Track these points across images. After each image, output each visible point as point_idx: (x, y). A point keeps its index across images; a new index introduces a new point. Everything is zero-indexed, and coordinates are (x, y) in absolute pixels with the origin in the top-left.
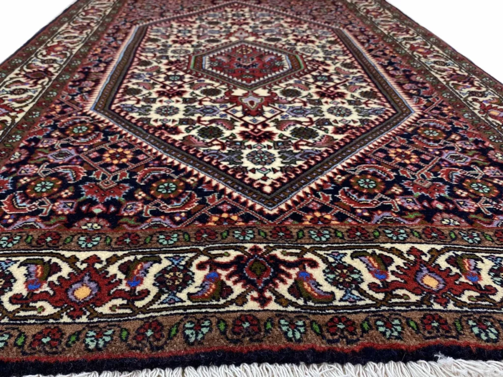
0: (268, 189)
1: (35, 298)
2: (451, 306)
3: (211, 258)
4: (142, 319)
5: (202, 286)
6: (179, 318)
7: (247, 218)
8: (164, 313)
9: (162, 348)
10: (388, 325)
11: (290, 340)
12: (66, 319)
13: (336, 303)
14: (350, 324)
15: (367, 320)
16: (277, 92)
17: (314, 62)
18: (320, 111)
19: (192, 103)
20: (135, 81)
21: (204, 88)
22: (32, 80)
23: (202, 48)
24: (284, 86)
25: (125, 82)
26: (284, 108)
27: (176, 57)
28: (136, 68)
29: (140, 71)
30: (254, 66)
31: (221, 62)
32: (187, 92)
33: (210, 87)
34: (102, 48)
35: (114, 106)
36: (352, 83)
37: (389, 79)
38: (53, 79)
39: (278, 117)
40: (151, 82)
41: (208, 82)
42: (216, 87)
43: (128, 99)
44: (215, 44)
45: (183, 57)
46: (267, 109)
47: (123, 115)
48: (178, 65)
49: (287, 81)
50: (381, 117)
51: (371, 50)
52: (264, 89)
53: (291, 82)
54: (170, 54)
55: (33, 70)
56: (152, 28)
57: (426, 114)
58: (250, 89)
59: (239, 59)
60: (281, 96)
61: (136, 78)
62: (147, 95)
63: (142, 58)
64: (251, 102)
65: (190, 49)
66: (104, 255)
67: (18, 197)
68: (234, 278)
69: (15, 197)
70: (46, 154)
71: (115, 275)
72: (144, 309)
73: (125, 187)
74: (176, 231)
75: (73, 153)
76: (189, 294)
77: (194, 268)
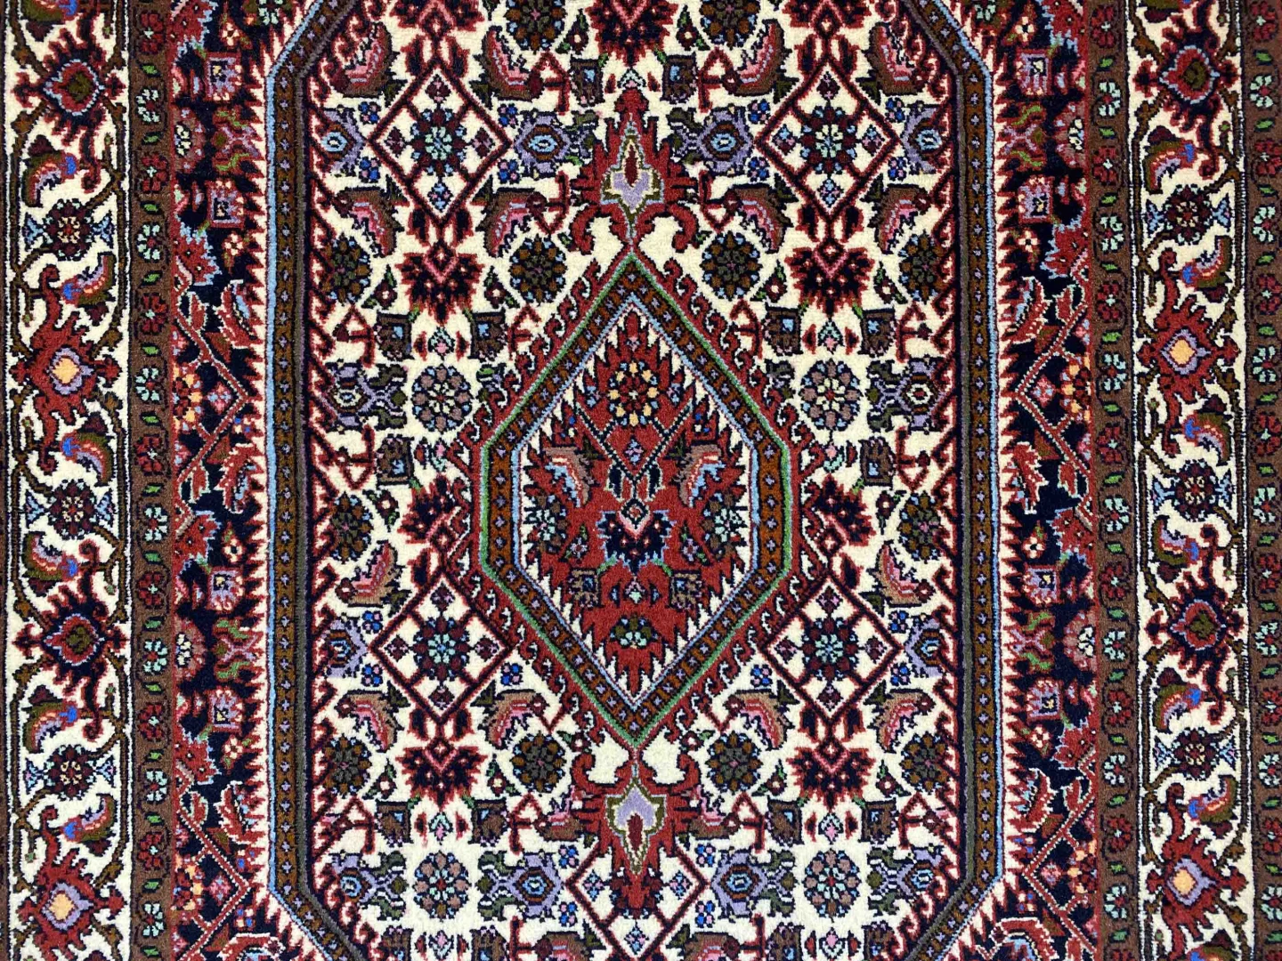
16: (701, 756)
17: (826, 511)
18: (789, 881)
19: (493, 837)
20: (343, 684)
21: (521, 734)
22: (75, 681)
23: (503, 356)
24: (722, 714)
25: (318, 695)
26: (709, 861)
27: (433, 451)
28: (330, 574)
29: (345, 598)
30: (656, 546)
31: (564, 500)
32: (480, 759)
33: (535, 725)
34: (196, 363)
35: (319, 867)
36: (901, 674)
37: (1006, 638)
38: (127, 668)
39: (690, 916)
40: (384, 688)
41: (531, 680)
42: (550, 728)
43: (343, 817)
44: (546, 311)
45: (452, 454)
46: (670, 867)
47: (346, 920)
48: (443, 530)
49: (733, 672)
50: (919, 906)
51: (1022, 357)
52: (670, 738)
53: (743, 681)
54: (414, 429)
55: (54, 601)
56: (323, 94)
57: (1023, 885)
58: (635, 735)
59: (615, 477)
60: (709, 786)
61: (340, 663)
62: (385, 785)
63: (334, 474)
64: (635, 823)
65: (469, 368)
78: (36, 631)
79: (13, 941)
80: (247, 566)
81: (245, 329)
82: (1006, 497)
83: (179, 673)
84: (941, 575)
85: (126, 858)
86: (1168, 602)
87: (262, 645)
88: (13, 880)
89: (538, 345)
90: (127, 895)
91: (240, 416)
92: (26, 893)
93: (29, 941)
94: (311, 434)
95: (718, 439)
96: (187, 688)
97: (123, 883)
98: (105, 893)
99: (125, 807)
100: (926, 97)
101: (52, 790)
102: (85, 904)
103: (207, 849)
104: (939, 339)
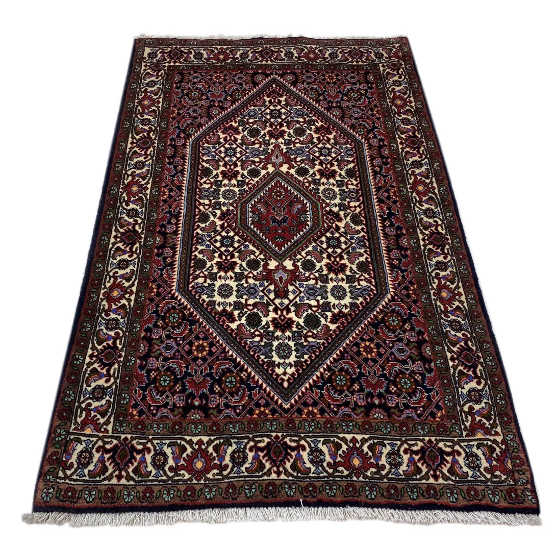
0: (286, 384)
1: (179, 468)
2: (361, 479)
3: (255, 444)
4: (227, 482)
5: (251, 463)
6: (243, 483)
7: (273, 411)
8: (236, 479)
9: (236, 499)
10: (331, 489)
11: (288, 496)
12: (195, 481)
13: (311, 475)
14: (314, 487)
15: (322, 485)
16: (299, 264)
17: (330, 215)
18: (326, 292)
19: (241, 280)
20: (200, 248)
21: (248, 258)
22: (127, 246)
23: (245, 187)
24: (305, 255)
25: (194, 249)
26: (302, 287)
27: (226, 204)
28: (199, 226)
29: (202, 231)
30: (285, 221)
31: (261, 213)
32: (237, 264)
33: (252, 257)
34: (168, 188)
35: (190, 286)
36: (354, 249)
37: (382, 242)
38: (142, 244)
39: (298, 299)
40: (211, 249)
41: (251, 247)
42: (257, 257)
43: (199, 275)
44: (256, 180)
45: (231, 204)
46: (291, 288)
47: (197, 298)
48: (228, 219)
49: (307, 247)
50: (365, 299)
51: (378, 189)
52: (290, 260)
53: (310, 248)
54: (222, 200)
55: (125, 230)
56: (204, 144)
57: (396, 295)
58: (280, 259)
59: (274, 209)
60: (301, 270)
61: (200, 243)
62: (210, 269)
63: (201, 208)
64: (281, 278)
65: (236, 189)
66: (205, 439)
67: (153, 390)
68: (266, 458)
69: (151, 390)
70: (159, 346)
71: (212, 454)
72: (227, 477)
73: (208, 381)
74: (238, 422)
75: (175, 346)
76: (246, 468)
77: (247, 451)
78: (119, 235)
79: (100, 301)
80: (177, 224)
81: (182, 182)
82: (378, 214)
83: (156, 245)
84: (362, 229)
85: (136, 283)
86: (427, 235)
87: (179, 239)
88: (103, 287)
89: (254, 185)
90: (135, 291)
91: (178, 197)
92: (106, 290)
93: (104, 301)
94: (196, 200)
95: (299, 201)
96: (158, 248)
97: (134, 289)
98: (129, 290)
99: (137, 273)
100: (348, 146)
101: (117, 268)
102: (122, 293)
103: (159, 281)
104: (356, 186)
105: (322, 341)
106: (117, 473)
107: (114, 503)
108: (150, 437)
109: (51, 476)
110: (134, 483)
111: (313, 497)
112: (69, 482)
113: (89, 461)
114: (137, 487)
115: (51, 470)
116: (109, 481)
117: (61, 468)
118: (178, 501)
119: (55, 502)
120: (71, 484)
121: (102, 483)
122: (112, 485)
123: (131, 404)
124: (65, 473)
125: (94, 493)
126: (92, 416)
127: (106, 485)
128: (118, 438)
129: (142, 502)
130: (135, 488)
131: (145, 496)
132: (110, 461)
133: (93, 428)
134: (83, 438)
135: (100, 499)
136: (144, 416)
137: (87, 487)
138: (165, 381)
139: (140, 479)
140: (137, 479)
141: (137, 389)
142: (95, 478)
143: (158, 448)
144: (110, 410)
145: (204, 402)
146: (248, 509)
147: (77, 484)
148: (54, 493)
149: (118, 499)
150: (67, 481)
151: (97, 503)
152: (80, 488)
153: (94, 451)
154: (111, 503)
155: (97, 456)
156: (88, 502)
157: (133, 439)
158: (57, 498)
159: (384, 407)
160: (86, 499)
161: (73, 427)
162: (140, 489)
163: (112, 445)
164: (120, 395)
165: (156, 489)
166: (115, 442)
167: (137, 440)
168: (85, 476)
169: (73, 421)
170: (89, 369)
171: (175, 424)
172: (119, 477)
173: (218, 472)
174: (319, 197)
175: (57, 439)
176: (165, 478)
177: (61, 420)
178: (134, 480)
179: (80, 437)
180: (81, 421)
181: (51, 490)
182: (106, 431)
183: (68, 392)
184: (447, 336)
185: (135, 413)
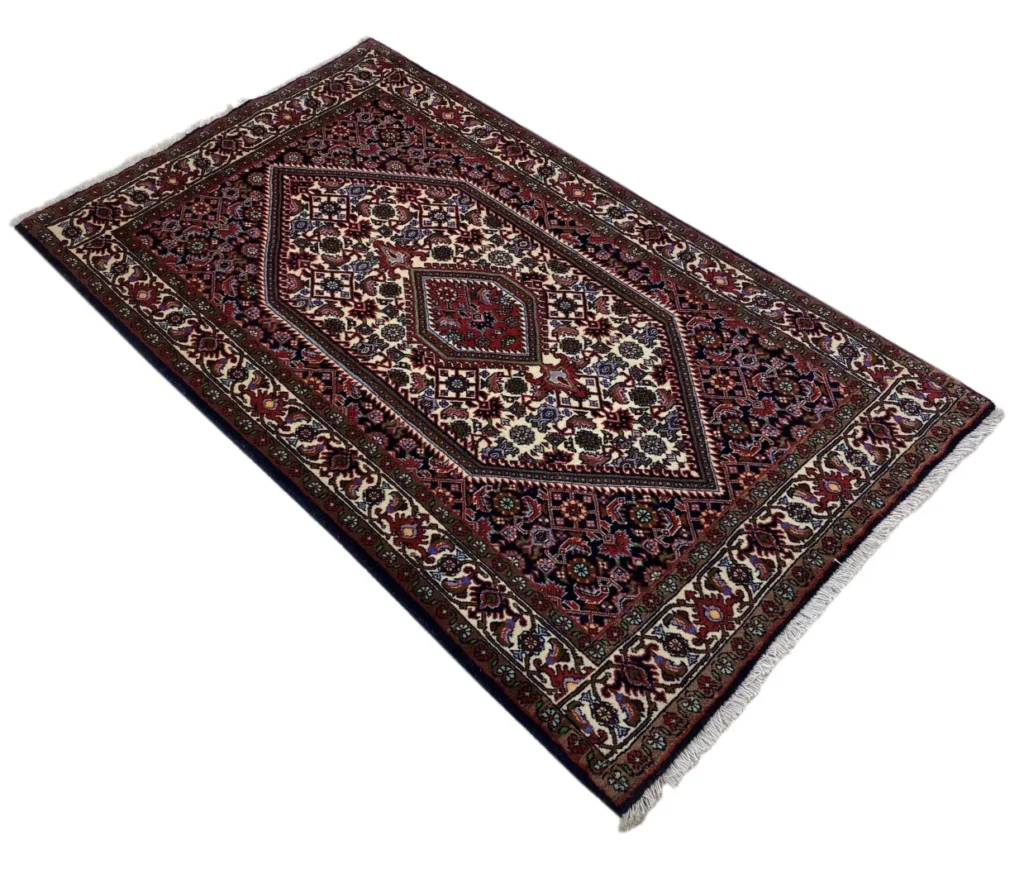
0: (694, 474)
1: (703, 634)
2: (855, 498)
3: (738, 550)
4: (758, 605)
5: (757, 569)
6: (772, 592)
7: (716, 507)
8: (763, 595)
9: (783, 611)
10: (845, 528)
11: (820, 567)
12: (731, 632)
13: (815, 532)
14: (830, 539)
15: (834, 532)
16: (560, 351)
17: (529, 279)
18: (619, 359)
19: (524, 412)
20: (438, 412)
21: (503, 384)
22: (351, 473)
23: (401, 312)
24: (555, 339)
25: (433, 419)
26: (591, 371)
27: (404, 344)
28: (405, 391)
29: (415, 393)
30: (492, 319)
31: (454, 329)
32: (498, 398)
33: (505, 379)
34: (310, 374)
35: (480, 458)
36: (591, 297)
37: (608, 271)
38: (365, 457)
39: (602, 387)
40: (451, 404)
41: (491, 371)
42: (510, 376)
43: (473, 441)
44: (402, 295)
45: (410, 341)
46: (582, 381)
47: (503, 464)
48: (426, 360)
49: (546, 328)
50: (661, 338)
51: (541, 220)
52: (546, 353)
53: (551, 328)
54: (393, 344)
55: (323, 458)
56: (287, 297)
57: (682, 313)
58: (536, 360)
59: (463, 314)
60: (570, 356)
61: (431, 407)
62: (477, 425)
63: (380, 369)
64: (560, 379)
65: (394, 321)
66: (690, 587)
67: (582, 589)
68: (763, 553)
69: (580, 591)
70: (529, 544)
71: (712, 594)
72: (752, 601)
73: (622, 534)
74: (698, 545)
75: (545, 529)
76: (759, 577)
77: (739, 562)
78: (325, 469)
79: (401, 554)
80: (377, 407)
81: (318, 356)
82: (571, 246)
83: (383, 447)
84: (575, 272)
85: (416, 503)
86: (639, 236)
87: (402, 420)
88: (384, 537)
89: (408, 304)
90: (426, 512)
91: (337, 376)
92: (392, 538)
93: (407, 550)
94: (363, 365)
95: (482, 286)
96: (390, 447)
97: (422, 510)
98: (419, 517)
99: (401, 491)
100: (454, 195)
101: (373, 504)
102: (415, 526)
103: (440, 482)
104: (515, 232)
105: (674, 408)
106: (653, 696)
107: (688, 723)
108: (639, 633)
109: (599, 763)
110: (681, 689)
111: (840, 548)
112: (622, 750)
113: (611, 712)
114: (688, 689)
115: (590, 756)
116: (656, 710)
117: (597, 746)
118: (740, 664)
119: (635, 782)
120: (626, 750)
121: (653, 718)
122: (664, 710)
123: (578, 622)
124: (607, 747)
125: (657, 736)
126: (555, 669)
127: (658, 716)
128: (609, 665)
129: (712, 696)
130: (687, 692)
131: (707, 690)
132: (631, 692)
133: (572, 680)
134: (577, 698)
135: (670, 734)
136: (606, 620)
137: (644, 737)
138: (581, 570)
139: (681, 679)
140: (679, 682)
141: (564, 602)
142: (640, 721)
143: (659, 637)
144: (565, 647)
145: (644, 555)
146: (802, 611)
147: (632, 744)
148: (624, 773)
149: (686, 717)
150: (619, 751)
151: (673, 741)
152: (638, 745)
153: (603, 699)
154: (686, 726)
155: (612, 701)
156: (663, 749)
157: (624, 651)
158: (632, 775)
159: (795, 422)
160: (657, 748)
161: (552, 698)
162: (695, 686)
163: (613, 677)
164: (554, 624)
165: (707, 673)
166: (611, 671)
167: (630, 649)
168: (628, 730)
169: (545, 692)
170: (488, 630)
171: (645, 599)
172: (661, 697)
173: (739, 604)
174: (493, 268)
175: (555, 724)
176: (702, 656)
177: (532, 702)
178: (677, 686)
179: (572, 699)
180: (552, 684)
181: (618, 775)
182: (589, 670)
183: (500, 671)
184: (767, 317)
185: (592, 626)
